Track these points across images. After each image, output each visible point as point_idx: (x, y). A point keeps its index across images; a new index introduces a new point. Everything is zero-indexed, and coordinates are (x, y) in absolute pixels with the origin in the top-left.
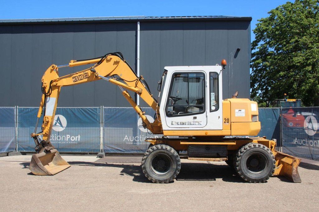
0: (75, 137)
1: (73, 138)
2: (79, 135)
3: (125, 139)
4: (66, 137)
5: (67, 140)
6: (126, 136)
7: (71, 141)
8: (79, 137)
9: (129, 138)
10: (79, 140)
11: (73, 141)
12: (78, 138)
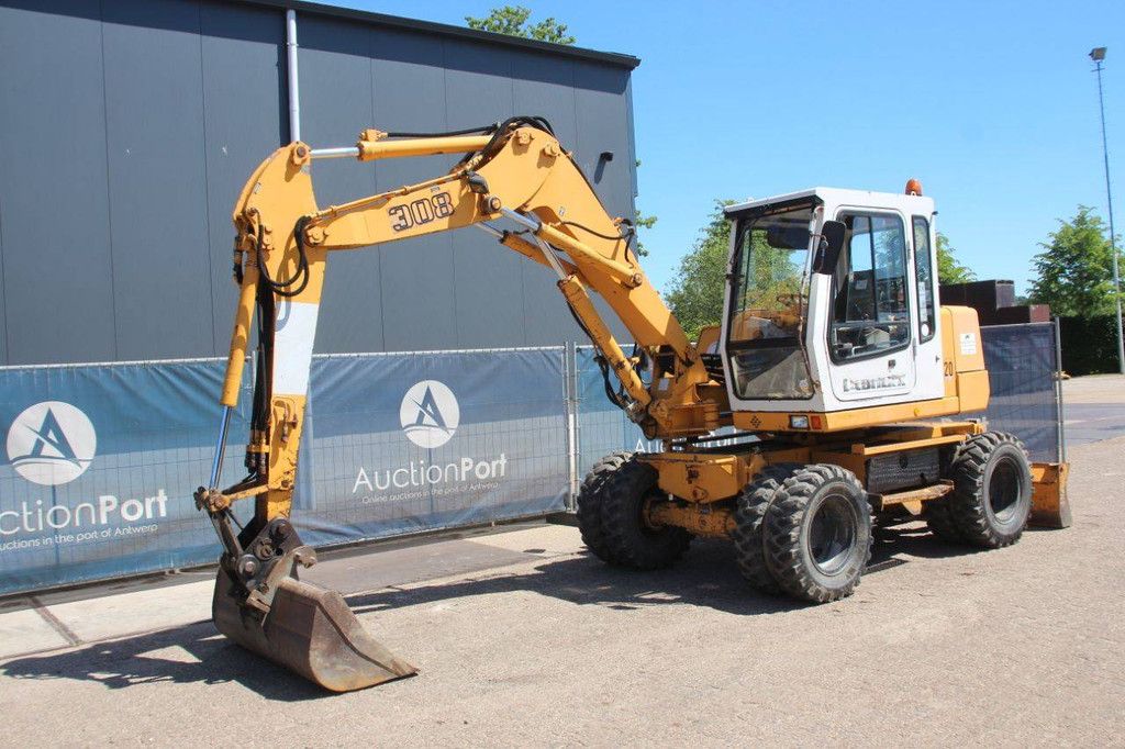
0: (143, 502)
1: (132, 510)
2: (161, 492)
3: (358, 482)
4: (97, 507)
5: (104, 521)
6: (362, 471)
7: (123, 524)
8: (162, 498)
9: (371, 476)
10: (163, 513)
11: (134, 524)
12: (156, 506)
